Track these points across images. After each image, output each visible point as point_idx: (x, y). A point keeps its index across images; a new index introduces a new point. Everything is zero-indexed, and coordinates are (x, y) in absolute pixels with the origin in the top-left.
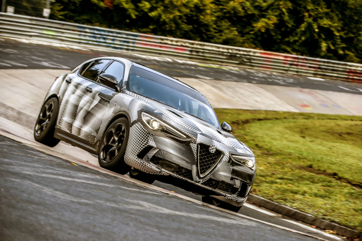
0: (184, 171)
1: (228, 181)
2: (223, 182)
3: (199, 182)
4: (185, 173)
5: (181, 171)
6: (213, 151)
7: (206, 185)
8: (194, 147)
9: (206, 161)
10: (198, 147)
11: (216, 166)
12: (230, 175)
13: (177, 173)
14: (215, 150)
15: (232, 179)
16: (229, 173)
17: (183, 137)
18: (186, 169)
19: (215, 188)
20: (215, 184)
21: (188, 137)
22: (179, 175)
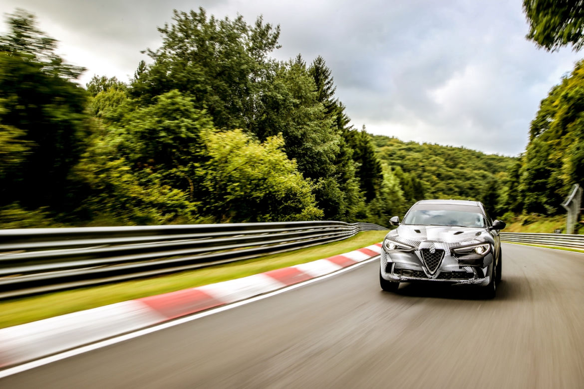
0: (418, 273)
1: (458, 270)
2: (454, 272)
3: (431, 278)
4: (420, 274)
5: (416, 274)
6: (432, 251)
7: (441, 278)
8: (418, 253)
9: (432, 261)
10: (421, 252)
11: (441, 262)
12: (458, 265)
13: (414, 276)
14: (434, 250)
15: (460, 267)
16: (455, 263)
17: (408, 248)
18: (420, 271)
19: (449, 279)
20: (449, 276)
21: (413, 247)
22: (416, 277)
